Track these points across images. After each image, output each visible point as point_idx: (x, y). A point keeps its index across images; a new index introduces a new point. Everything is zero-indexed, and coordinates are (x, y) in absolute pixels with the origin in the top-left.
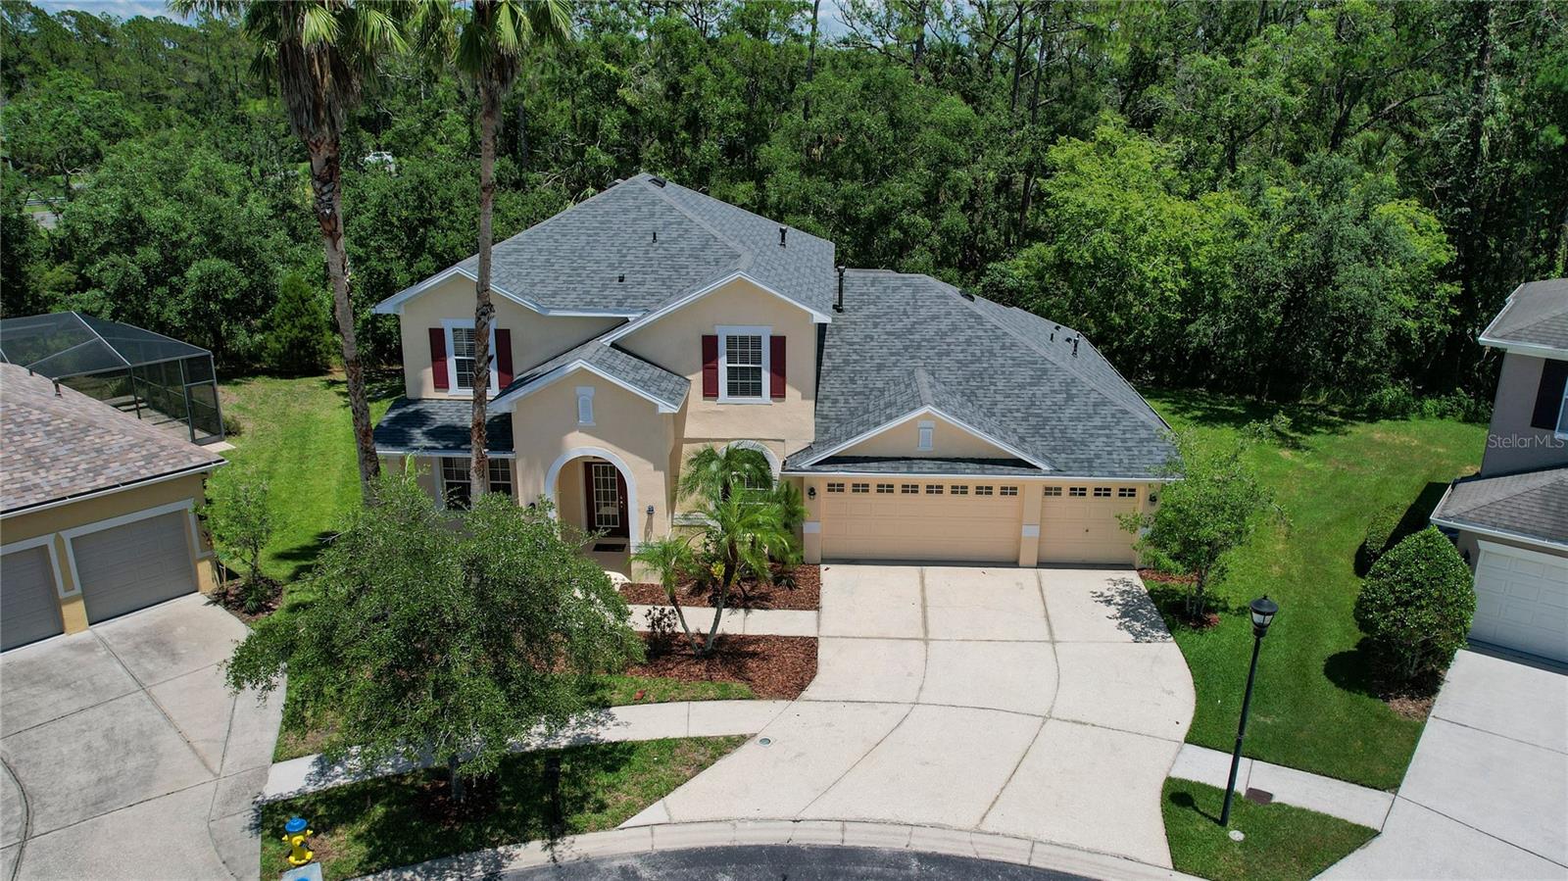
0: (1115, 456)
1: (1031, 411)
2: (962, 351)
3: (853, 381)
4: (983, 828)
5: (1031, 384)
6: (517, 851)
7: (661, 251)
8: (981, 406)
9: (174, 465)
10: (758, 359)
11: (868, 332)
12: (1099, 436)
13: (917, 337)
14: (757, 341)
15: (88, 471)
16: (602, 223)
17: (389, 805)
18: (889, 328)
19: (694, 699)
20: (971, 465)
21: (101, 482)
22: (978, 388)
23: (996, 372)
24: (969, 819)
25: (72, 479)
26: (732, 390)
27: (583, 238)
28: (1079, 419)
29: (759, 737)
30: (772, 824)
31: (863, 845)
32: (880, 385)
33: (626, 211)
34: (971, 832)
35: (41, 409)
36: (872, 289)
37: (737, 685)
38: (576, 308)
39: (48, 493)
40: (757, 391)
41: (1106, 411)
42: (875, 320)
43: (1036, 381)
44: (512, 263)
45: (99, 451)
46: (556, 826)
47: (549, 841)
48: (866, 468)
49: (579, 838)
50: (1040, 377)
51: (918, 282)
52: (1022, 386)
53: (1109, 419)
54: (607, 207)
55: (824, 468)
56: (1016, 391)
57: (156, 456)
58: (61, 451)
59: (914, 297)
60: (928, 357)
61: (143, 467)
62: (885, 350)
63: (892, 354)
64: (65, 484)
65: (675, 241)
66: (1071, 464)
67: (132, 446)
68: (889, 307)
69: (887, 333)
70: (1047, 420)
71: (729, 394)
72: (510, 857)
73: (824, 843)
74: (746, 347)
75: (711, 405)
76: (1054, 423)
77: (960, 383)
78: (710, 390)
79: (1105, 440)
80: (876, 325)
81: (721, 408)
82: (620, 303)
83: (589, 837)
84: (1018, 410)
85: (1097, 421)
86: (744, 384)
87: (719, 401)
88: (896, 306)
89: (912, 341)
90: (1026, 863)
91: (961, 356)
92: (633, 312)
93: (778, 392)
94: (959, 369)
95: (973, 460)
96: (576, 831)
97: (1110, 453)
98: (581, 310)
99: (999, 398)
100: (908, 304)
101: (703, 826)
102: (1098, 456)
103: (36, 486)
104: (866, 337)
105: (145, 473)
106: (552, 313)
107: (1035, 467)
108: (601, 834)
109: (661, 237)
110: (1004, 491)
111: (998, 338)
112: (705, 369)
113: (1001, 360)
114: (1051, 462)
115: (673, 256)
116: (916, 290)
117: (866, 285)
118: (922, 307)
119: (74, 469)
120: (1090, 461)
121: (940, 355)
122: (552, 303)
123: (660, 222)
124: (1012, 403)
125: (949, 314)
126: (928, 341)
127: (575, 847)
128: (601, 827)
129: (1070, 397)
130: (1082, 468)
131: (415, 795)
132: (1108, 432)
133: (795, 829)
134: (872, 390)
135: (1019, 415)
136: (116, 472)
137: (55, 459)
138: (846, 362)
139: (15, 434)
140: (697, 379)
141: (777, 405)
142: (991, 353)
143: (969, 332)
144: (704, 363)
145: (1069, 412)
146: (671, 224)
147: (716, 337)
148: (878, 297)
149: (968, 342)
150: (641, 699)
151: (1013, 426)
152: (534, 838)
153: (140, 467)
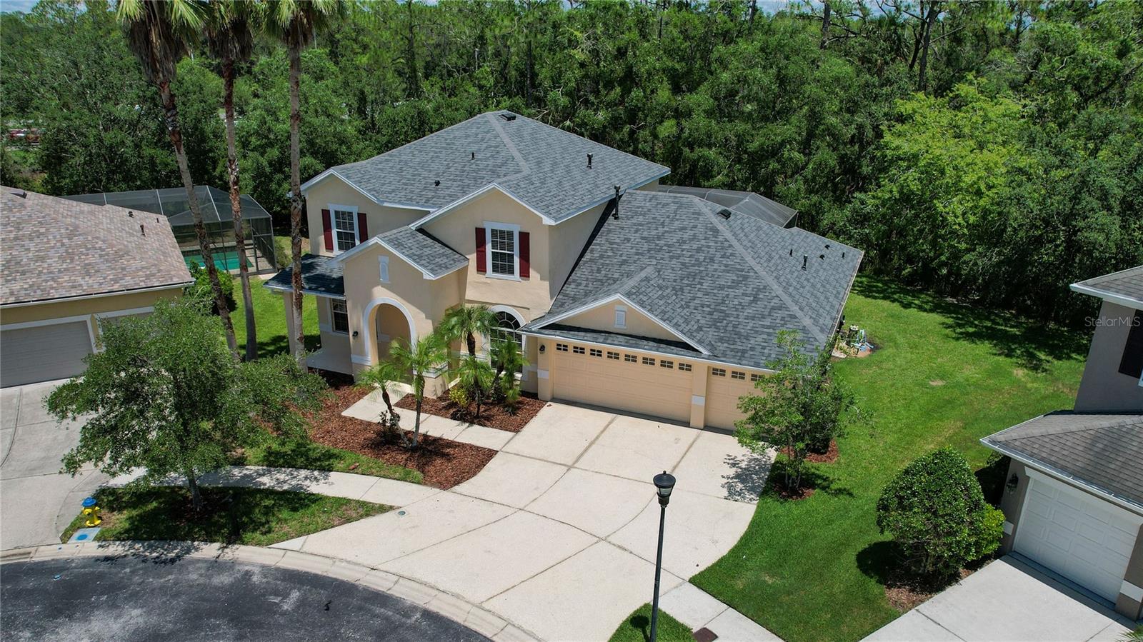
0: (766, 351)
1: (718, 307)
2: (690, 256)
3: (599, 271)
4: (484, 605)
5: (729, 287)
6: (204, 546)
7: (474, 166)
8: (682, 300)
9: (162, 282)
10: (511, 248)
11: (629, 236)
12: (763, 333)
13: (662, 242)
14: (510, 234)
15: (111, 280)
16: (448, 144)
17: (160, 503)
18: (645, 234)
19: (385, 477)
20: (651, 343)
21: (116, 287)
22: (688, 285)
23: (707, 275)
24: (479, 597)
25: (101, 284)
26: (495, 269)
27: (432, 154)
28: (753, 318)
29: (401, 510)
30: (357, 567)
31: (397, 595)
32: (616, 276)
33: (467, 136)
34: (473, 605)
35: (104, 241)
36: (648, 204)
37: (417, 473)
38: (399, 202)
39: (84, 291)
40: (511, 271)
41: (778, 315)
42: (637, 228)
43: (735, 285)
44: (379, 169)
45: (123, 269)
46: (234, 537)
47: (225, 545)
48: (574, 335)
49: (242, 547)
50: (740, 282)
51: (685, 200)
52: (722, 288)
53: (778, 321)
54: (457, 133)
55: (547, 332)
56: (715, 291)
57: (153, 275)
58: (103, 267)
59: (675, 212)
60: (662, 259)
61: (143, 281)
62: (634, 250)
63: (637, 254)
64: (96, 286)
65: (486, 159)
66: (728, 353)
67: (143, 268)
68: (653, 218)
69: (643, 238)
70: (728, 315)
71: (493, 271)
72: (197, 549)
73: (376, 587)
74: (502, 237)
75: (481, 277)
76: (732, 319)
77: (675, 281)
78: (481, 268)
79: (765, 336)
80: (636, 231)
81: (488, 281)
82: (427, 201)
83: (249, 548)
84: (708, 306)
85: (767, 322)
86: (503, 265)
87: (487, 275)
88: (659, 217)
89: (657, 245)
90: (489, 636)
91: (687, 260)
92: (433, 208)
93: (525, 273)
94: (681, 269)
95: (654, 340)
96: (243, 543)
97: (764, 348)
98: (403, 204)
99: (699, 295)
100: (668, 217)
101: (317, 558)
102: (752, 349)
103: (80, 285)
104: (625, 239)
105: (143, 285)
106: (386, 204)
107: (697, 351)
108: (257, 549)
109: (478, 156)
110: (682, 367)
111: (723, 248)
112: (478, 251)
113: (716, 266)
114: (712, 347)
115: (479, 170)
116: (681, 206)
117: (645, 200)
118: (677, 220)
119: (105, 278)
120: (744, 352)
121: (671, 258)
122: (387, 197)
123: (485, 145)
124: (706, 300)
125: (695, 227)
126: (669, 246)
127: (237, 552)
128: (259, 544)
129: (756, 299)
130: (734, 357)
131: (180, 500)
132: (771, 331)
133: (368, 574)
134: (609, 279)
135: (708, 309)
136: (128, 282)
137: (97, 271)
138: (601, 257)
139: (83, 254)
140: (473, 258)
141: (525, 282)
142: (712, 260)
143: (703, 242)
144: (477, 247)
145: (749, 311)
146: (491, 147)
147: (484, 229)
148: (649, 210)
149: (699, 250)
150: (353, 470)
151: (699, 317)
152: (218, 541)
153: (141, 281)
